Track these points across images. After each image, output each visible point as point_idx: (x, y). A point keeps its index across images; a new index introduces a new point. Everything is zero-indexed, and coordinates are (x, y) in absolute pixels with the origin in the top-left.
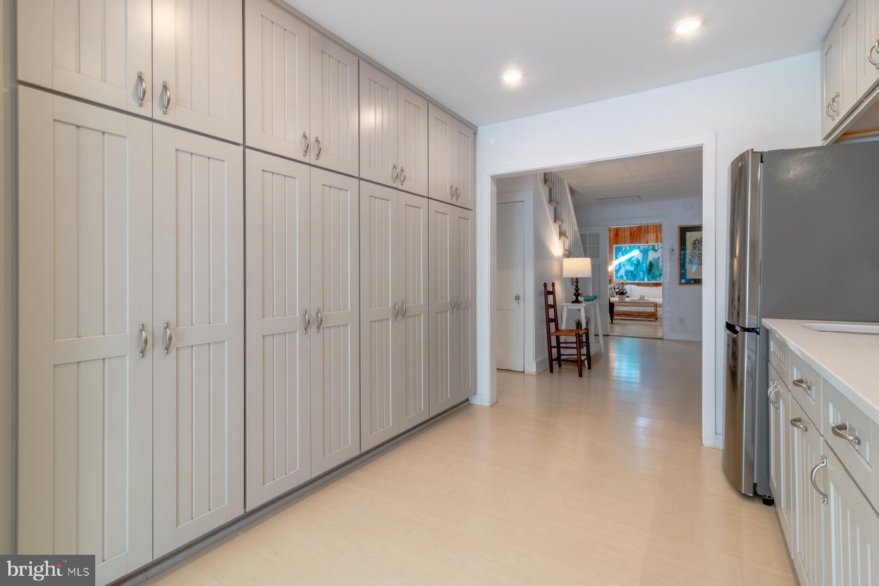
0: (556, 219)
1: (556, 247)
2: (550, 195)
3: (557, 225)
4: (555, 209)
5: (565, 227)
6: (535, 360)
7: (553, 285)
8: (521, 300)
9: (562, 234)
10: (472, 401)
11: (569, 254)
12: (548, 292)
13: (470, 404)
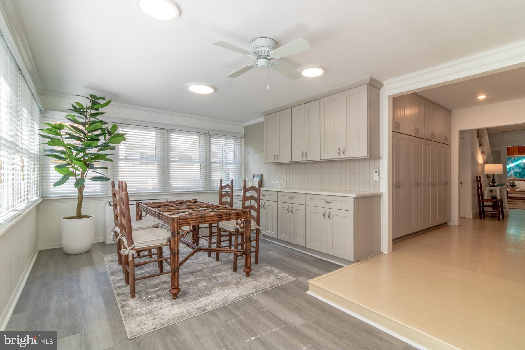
0: (480, 145)
1: (480, 160)
2: (478, 134)
3: (481, 148)
4: (480, 140)
5: (484, 149)
6: (472, 212)
7: (480, 177)
8: (463, 184)
9: (483, 153)
10: (448, 224)
11: (486, 162)
12: (478, 180)
13: (447, 225)
